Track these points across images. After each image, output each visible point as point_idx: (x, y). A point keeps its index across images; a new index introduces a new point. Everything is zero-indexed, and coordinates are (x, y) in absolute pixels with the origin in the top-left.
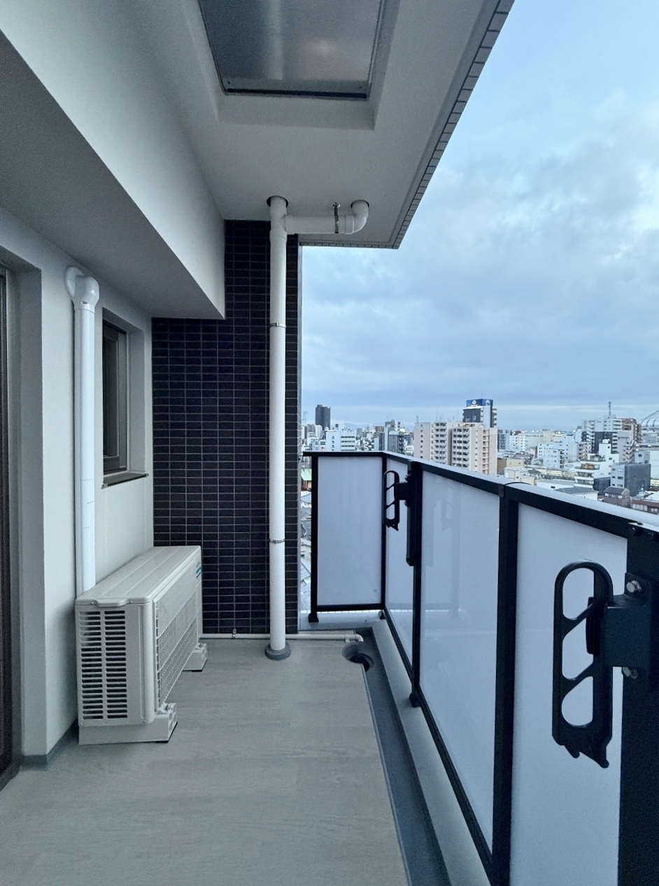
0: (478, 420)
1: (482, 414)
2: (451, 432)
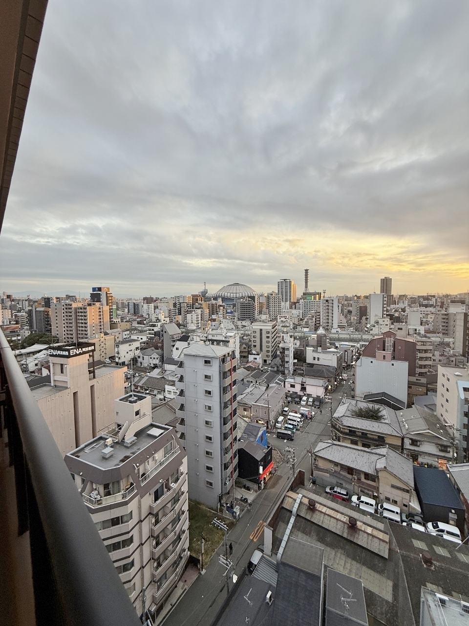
0: (99, 301)
1: (101, 297)
2: (76, 309)
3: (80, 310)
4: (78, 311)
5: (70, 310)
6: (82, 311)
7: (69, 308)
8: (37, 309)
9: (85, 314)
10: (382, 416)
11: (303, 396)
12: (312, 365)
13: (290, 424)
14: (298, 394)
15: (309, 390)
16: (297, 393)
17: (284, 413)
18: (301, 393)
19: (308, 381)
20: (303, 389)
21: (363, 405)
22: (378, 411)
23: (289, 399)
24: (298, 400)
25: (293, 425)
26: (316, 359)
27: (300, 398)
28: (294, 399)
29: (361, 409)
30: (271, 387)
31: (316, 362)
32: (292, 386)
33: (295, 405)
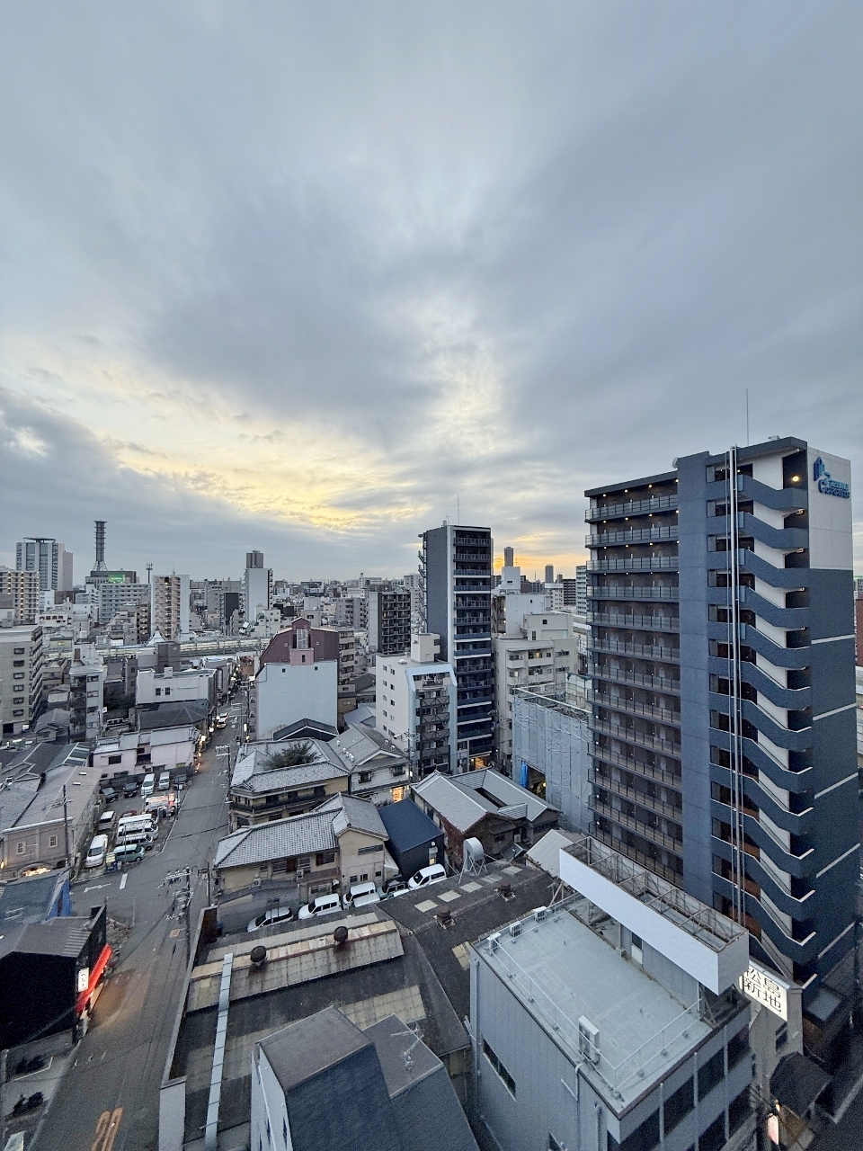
10: (312, 755)
11: (145, 775)
12: (155, 706)
13: (128, 843)
14: (131, 773)
15: (157, 758)
16: (126, 773)
17: (104, 826)
18: (140, 770)
19: (155, 737)
20: (143, 758)
21: (279, 748)
22: (305, 750)
23: (109, 792)
24: (132, 786)
25: (135, 842)
26: (163, 693)
27: (138, 780)
28: (120, 790)
29: (278, 756)
30: (54, 778)
31: (163, 698)
32: (115, 760)
33: (128, 801)
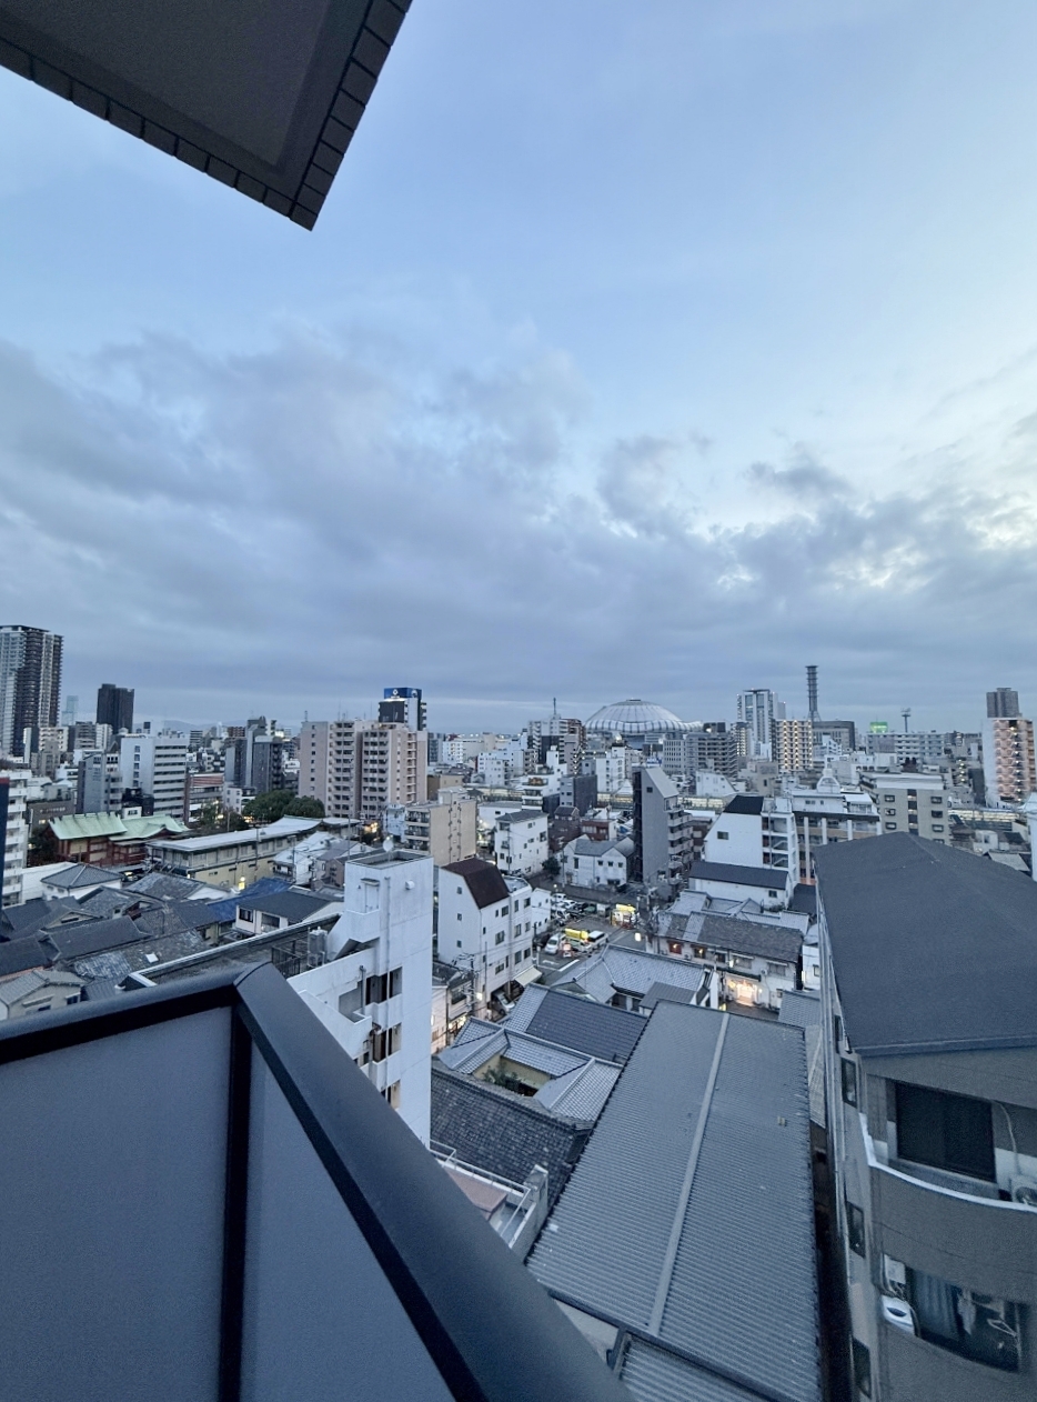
0: (401, 720)
1: (406, 710)
2: (360, 736)
3: (372, 739)
4: (365, 740)
5: (347, 739)
6: (376, 739)
7: (346, 734)
8: (257, 740)
9: (382, 748)
